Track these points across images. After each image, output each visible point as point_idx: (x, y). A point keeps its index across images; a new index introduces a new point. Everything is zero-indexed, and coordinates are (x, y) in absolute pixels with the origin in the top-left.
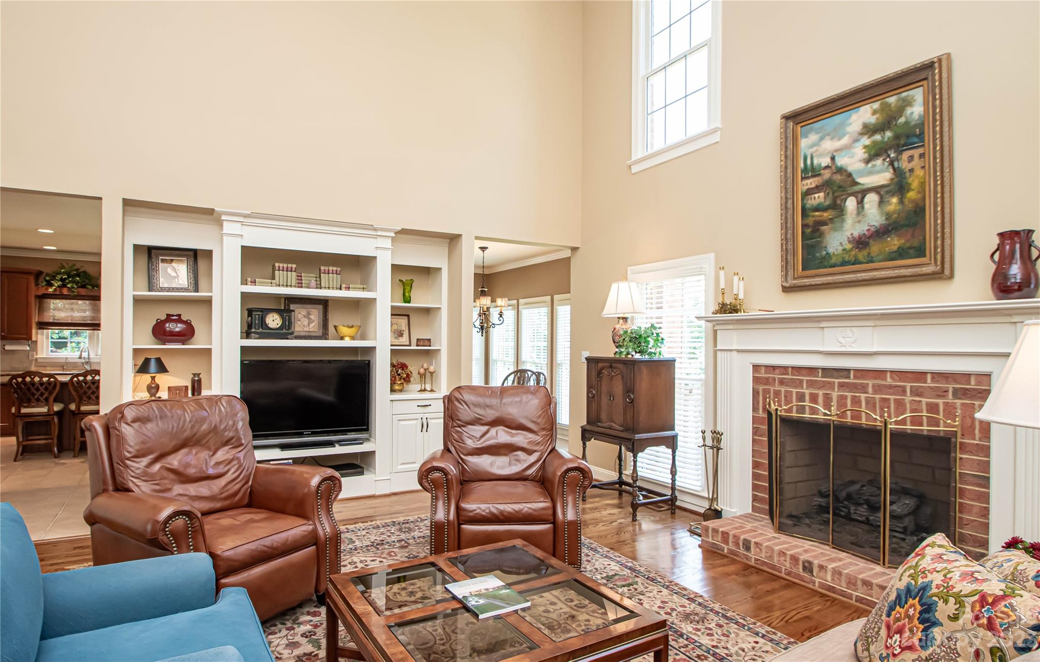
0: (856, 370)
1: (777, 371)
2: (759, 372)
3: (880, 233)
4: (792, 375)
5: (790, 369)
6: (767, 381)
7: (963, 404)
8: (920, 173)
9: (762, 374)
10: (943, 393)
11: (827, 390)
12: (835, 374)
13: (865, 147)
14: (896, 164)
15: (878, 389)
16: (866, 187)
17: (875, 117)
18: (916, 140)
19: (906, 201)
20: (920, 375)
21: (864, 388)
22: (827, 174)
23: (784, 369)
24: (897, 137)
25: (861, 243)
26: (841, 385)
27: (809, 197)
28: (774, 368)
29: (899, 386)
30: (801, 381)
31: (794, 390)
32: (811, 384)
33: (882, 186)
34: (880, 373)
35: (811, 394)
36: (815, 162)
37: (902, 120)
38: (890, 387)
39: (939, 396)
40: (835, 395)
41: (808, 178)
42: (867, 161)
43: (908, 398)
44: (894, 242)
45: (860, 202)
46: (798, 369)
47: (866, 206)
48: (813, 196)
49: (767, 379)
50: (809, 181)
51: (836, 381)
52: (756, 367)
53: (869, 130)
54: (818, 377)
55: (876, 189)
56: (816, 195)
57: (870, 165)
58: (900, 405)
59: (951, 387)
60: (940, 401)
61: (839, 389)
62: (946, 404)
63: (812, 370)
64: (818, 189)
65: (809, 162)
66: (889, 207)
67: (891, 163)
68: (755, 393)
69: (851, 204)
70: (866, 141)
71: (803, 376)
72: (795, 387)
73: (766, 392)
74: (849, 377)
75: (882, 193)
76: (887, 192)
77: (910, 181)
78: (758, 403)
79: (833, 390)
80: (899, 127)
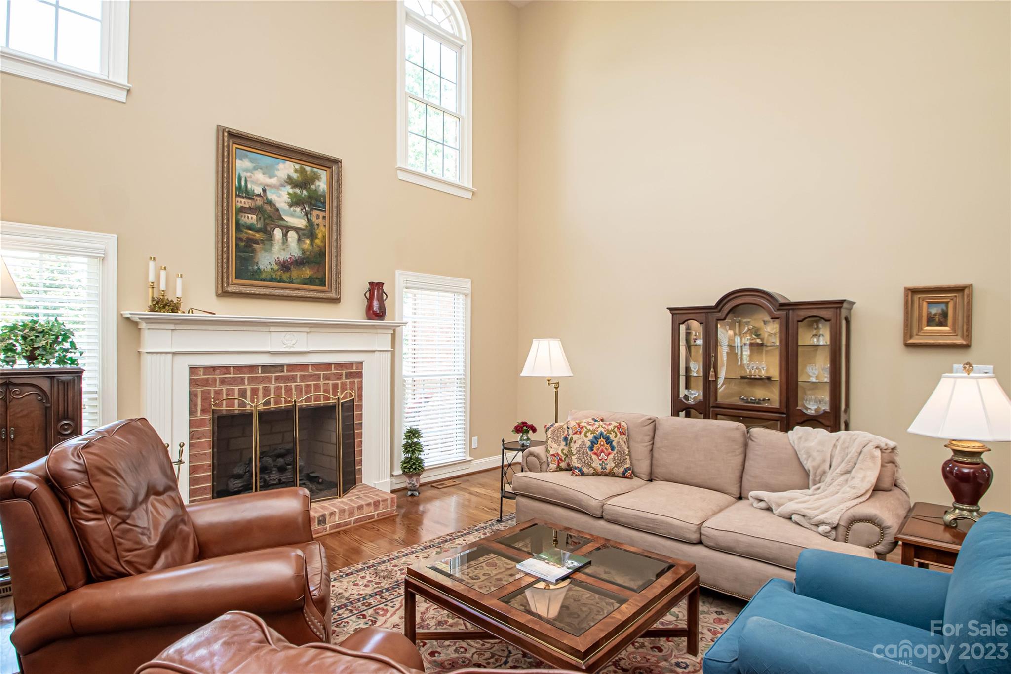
0: (289, 366)
1: (218, 371)
2: (197, 374)
3: (300, 263)
4: (234, 373)
5: (231, 369)
6: (206, 382)
7: (350, 382)
8: (322, 228)
9: (201, 376)
10: (339, 377)
11: (265, 384)
12: (273, 369)
13: (289, 194)
14: (309, 216)
15: (303, 378)
16: (289, 224)
17: (296, 174)
18: (321, 205)
19: (315, 245)
20: (328, 366)
21: (293, 379)
22: (259, 202)
23: (226, 369)
24: (310, 197)
25: (285, 266)
26: (277, 378)
27: (243, 214)
28: (214, 368)
29: (316, 375)
30: (243, 379)
31: (236, 388)
32: (252, 380)
33: (300, 229)
34: (304, 367)
35: (252, 389)
36: (249, 186)
37: (313, 187)
38: (311, 376)
39: (339, 379)
40: (272, 386)
41: (242, 197)
42: (291, 206)
43: (322, 382)
44: (307, 272)
45: (285, 235)
46: (239, 369)
47: (289, 239)
48: (246, 215)
49: (207, 380)
50: (243, 201)
51: (274, 375)
52: (193, 370)
53: (290, 181)
54: (258, 373)
55: (297, 229)
56: (250, 216)
57: (292, 209)
58: (317, 387)
59: (344, 372)
60: (339, 382)
61: (275, 382)
62: (342, 383)
63: (252, 368)
64: (251, 210)
65: (243, 183)
66: (304, 246)
67: (306, 214)
68: (193, 396)
69: (278, 233)
70: (289, 189)
71: (245, 373)
72: (237, 385)
73: (206, 394)
74: (283, 371)
75: (300, 233)
76: (304, 234)
77: (317, 231)
78: (196, 405)
79: (271, 383)
80: (311, 190)
